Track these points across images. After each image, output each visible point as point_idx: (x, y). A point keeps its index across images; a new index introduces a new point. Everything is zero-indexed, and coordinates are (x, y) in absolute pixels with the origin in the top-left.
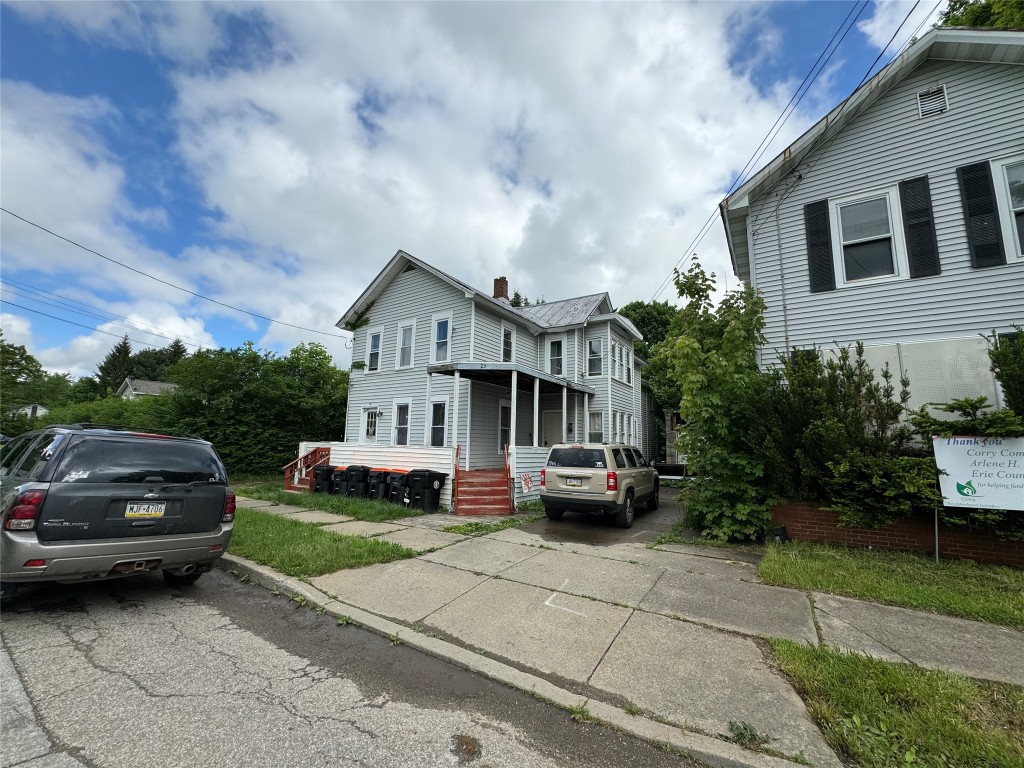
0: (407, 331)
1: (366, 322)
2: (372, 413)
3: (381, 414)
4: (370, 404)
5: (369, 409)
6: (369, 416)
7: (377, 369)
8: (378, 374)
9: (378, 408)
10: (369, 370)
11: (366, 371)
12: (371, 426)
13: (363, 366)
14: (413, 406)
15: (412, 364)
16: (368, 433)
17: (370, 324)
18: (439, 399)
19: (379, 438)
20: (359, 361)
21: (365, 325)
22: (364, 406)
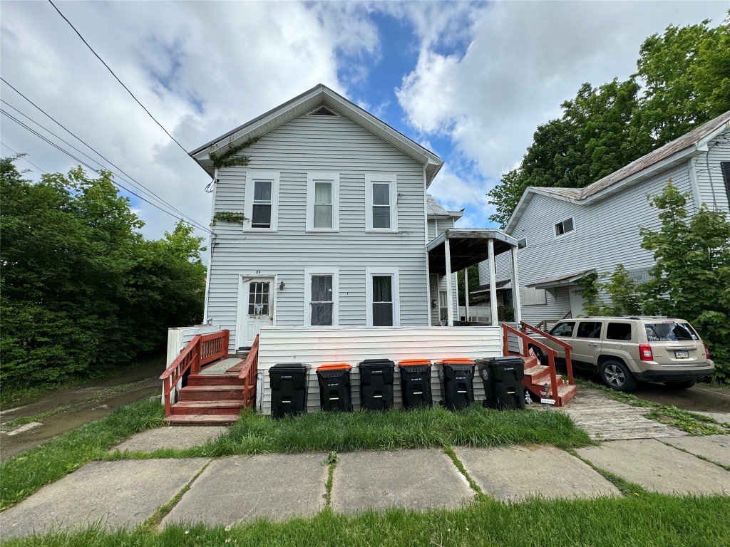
0: (323, 187)
1: (243, 162)
2: (259, 285)
3: (282, 287)
4: (258, 271)
5: (252, 278)
6: (252, 287)
7: (269, 226)
8: (274, 234)
9: (276, 278)
10: (253, 226)
11: (247, 226)
12: (259, 302)
13: (238, 219)
14: (342, 277)
15: (336, 227)
16: (251, 311)
17: (249, 166)
18: (382, 271)
19: (275, 319)
20: (230, 211)
21: (239, 164)
22: (245, 274)
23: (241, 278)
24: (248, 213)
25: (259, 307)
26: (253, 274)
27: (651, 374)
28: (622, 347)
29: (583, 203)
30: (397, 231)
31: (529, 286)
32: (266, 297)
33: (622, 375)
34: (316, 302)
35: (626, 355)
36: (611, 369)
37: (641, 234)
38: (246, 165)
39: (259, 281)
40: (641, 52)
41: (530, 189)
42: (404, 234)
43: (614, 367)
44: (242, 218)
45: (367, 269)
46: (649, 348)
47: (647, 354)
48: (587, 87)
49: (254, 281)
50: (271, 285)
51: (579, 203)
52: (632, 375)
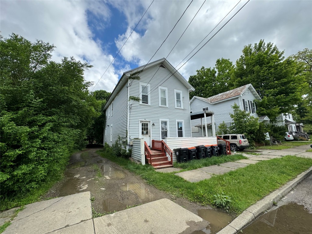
0: (164, 92)
1: (138, 78)
2: (145, 124)
3: (153, 124)
4: (145, 119)
5: (142, 121)
6: (142, 124)
7: (147, 103)
8: (149, 106)
9: (151, 122)
10: (143, 103)
11: (141, 102)
12: (145, 130)
13: (137, 100)
14: (170, 122)
15: (167, 106)
16: (143, 133)
17: (140, 80)
18: (180, 121)
19: (151, 136)
20: (135, 96)
21: (137, 79)
22: (141, 120)
23: (139, 121)
24: (141, 97)
25: (145, 132)
26: (144, 120)
27: (242, 146)
28: (235, 141)
29: (212, 104)
30: (183, 108)
31: (195, 126)
32: (147, 128)
33: (235, 148)
34: (163, 130)
35: (236, 143)
36: (232, 147)
37: (230, 114)
38: (139, 80)
39: (145, 123)
40: (216, 62)
41: (194, 97)
42: (184, 110)
43: (233, 146)
44: (139, 99)
45: (176, 120)
46: (241, 141)
47: (241, 142)
48: (203, 68)
49: (143, 122)
50: (149, 124)
51: (211, 103)
52: (238, 147)
